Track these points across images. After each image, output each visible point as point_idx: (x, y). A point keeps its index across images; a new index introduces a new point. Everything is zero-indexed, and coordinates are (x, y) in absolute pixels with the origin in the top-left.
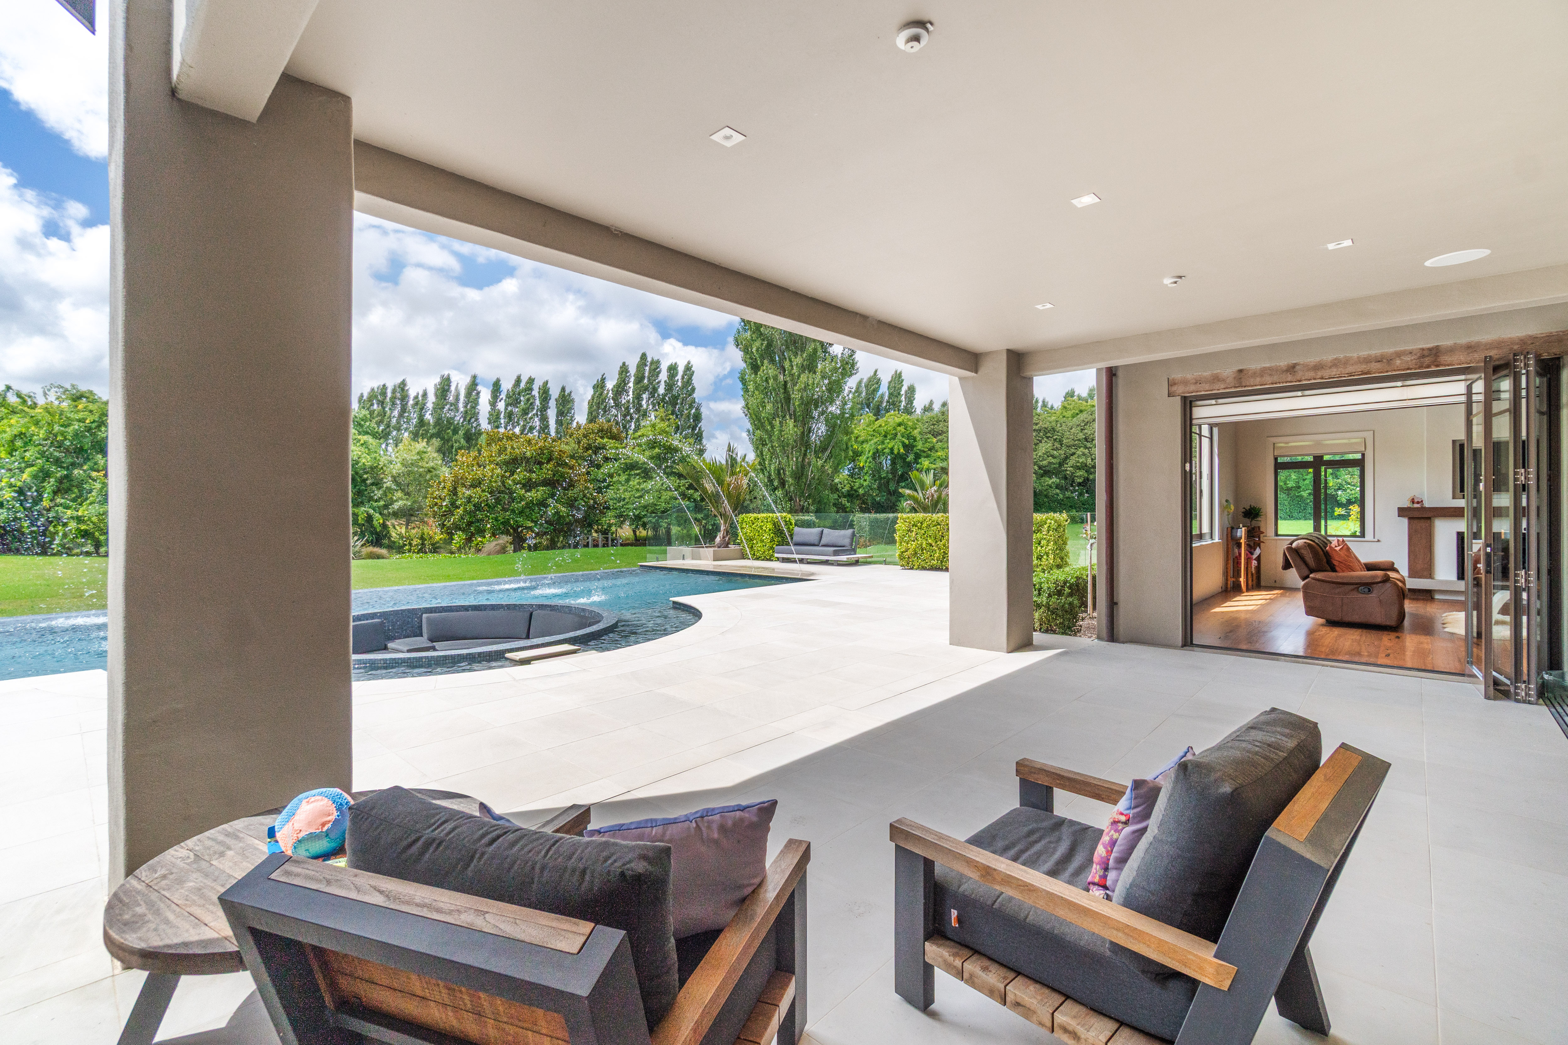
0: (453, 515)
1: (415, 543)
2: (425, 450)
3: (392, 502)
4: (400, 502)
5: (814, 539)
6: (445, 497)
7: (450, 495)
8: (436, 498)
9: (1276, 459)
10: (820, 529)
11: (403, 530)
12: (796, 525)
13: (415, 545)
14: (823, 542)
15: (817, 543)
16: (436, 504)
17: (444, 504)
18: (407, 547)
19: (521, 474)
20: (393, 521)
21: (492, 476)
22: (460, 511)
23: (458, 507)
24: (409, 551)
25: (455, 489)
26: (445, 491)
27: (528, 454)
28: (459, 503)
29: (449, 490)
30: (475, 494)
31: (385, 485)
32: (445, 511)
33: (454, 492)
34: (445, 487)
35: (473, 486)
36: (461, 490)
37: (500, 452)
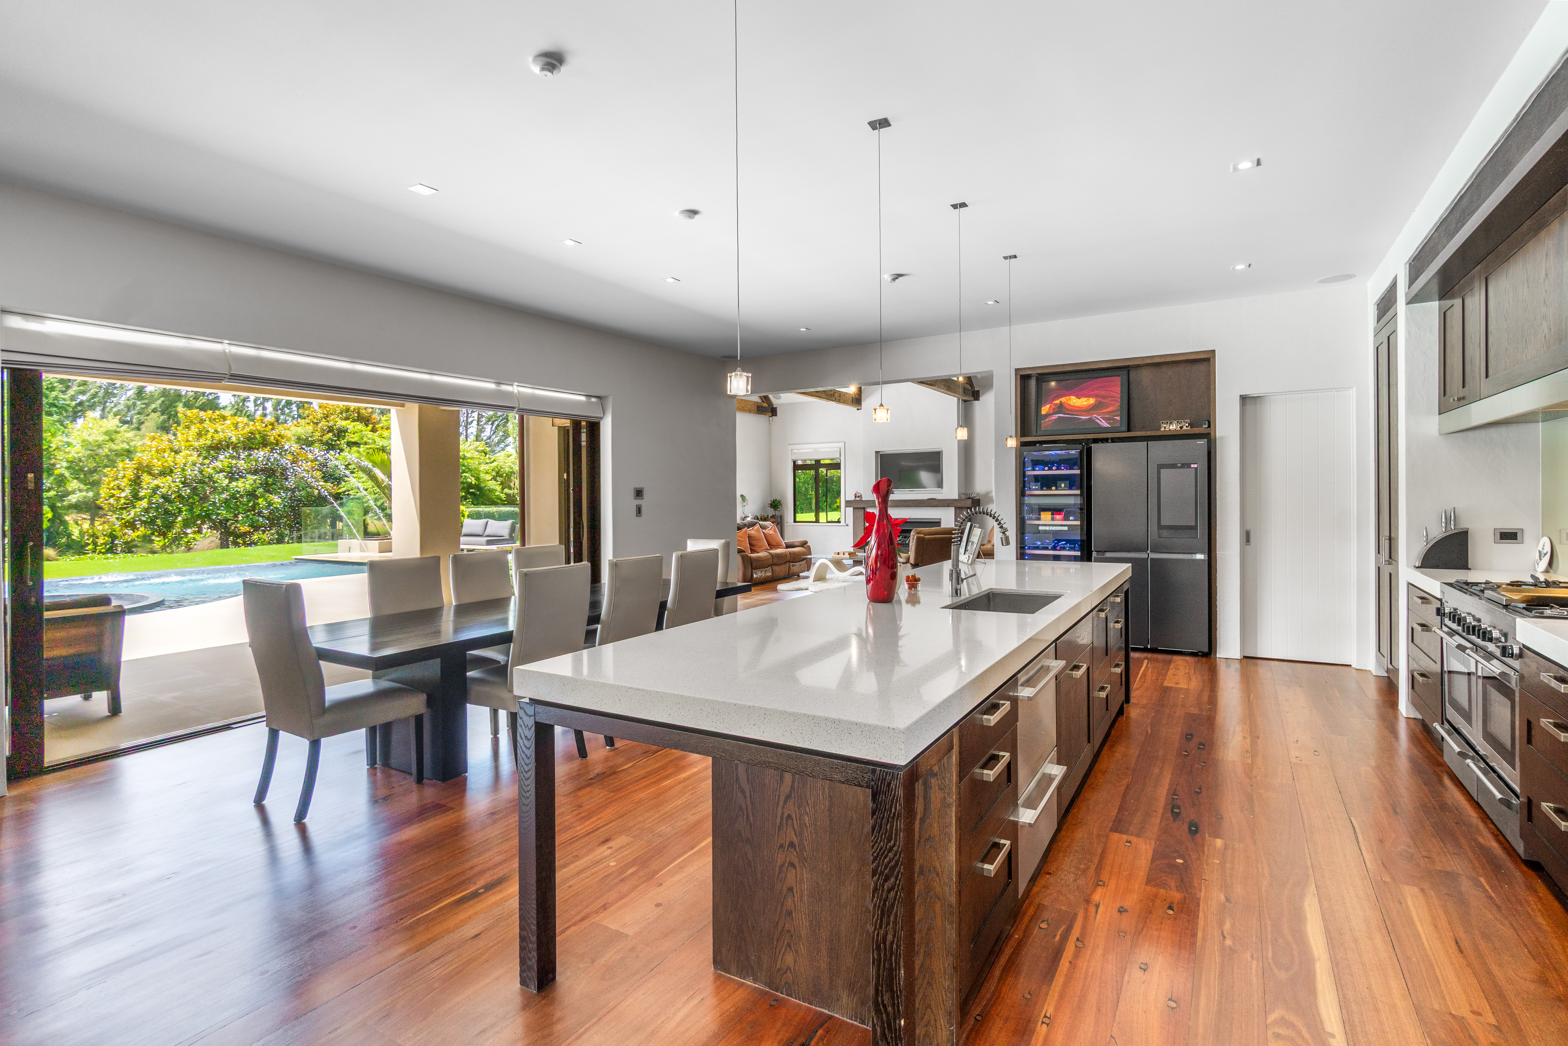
0: (134, 507)
1: (102, 541)
2: (118, 429)
3: (67, 494)
4: (77, 492)
5: (479, 530)
6: (125, 487)
7: (131, 485)
8: (114, 489)
9: (794, 462)
10: (485, 520)
11: (86, 525)
12: (468, 517)
13: (102, 544)
14: (486, 533)
15: (481, 533)
16: (113, 496)
17: (123, 495)
18: (90, 547)
19: (223, 460)
20: (74, 516)
21: (185, 465)
22: (144, 504)
23: (141, 499)
24: (94, 552)
25: (138, 477)
26: (125, 480)
27: (234, 439)
28: (142, 493)
29: (130, 480)
30: (166, 484)
31: (56, 472)
32: (125, 504)
33: (136, 482)
34: (125, 476)
35: (163, 474)
36: (146, 478)
37: (200, 435)
